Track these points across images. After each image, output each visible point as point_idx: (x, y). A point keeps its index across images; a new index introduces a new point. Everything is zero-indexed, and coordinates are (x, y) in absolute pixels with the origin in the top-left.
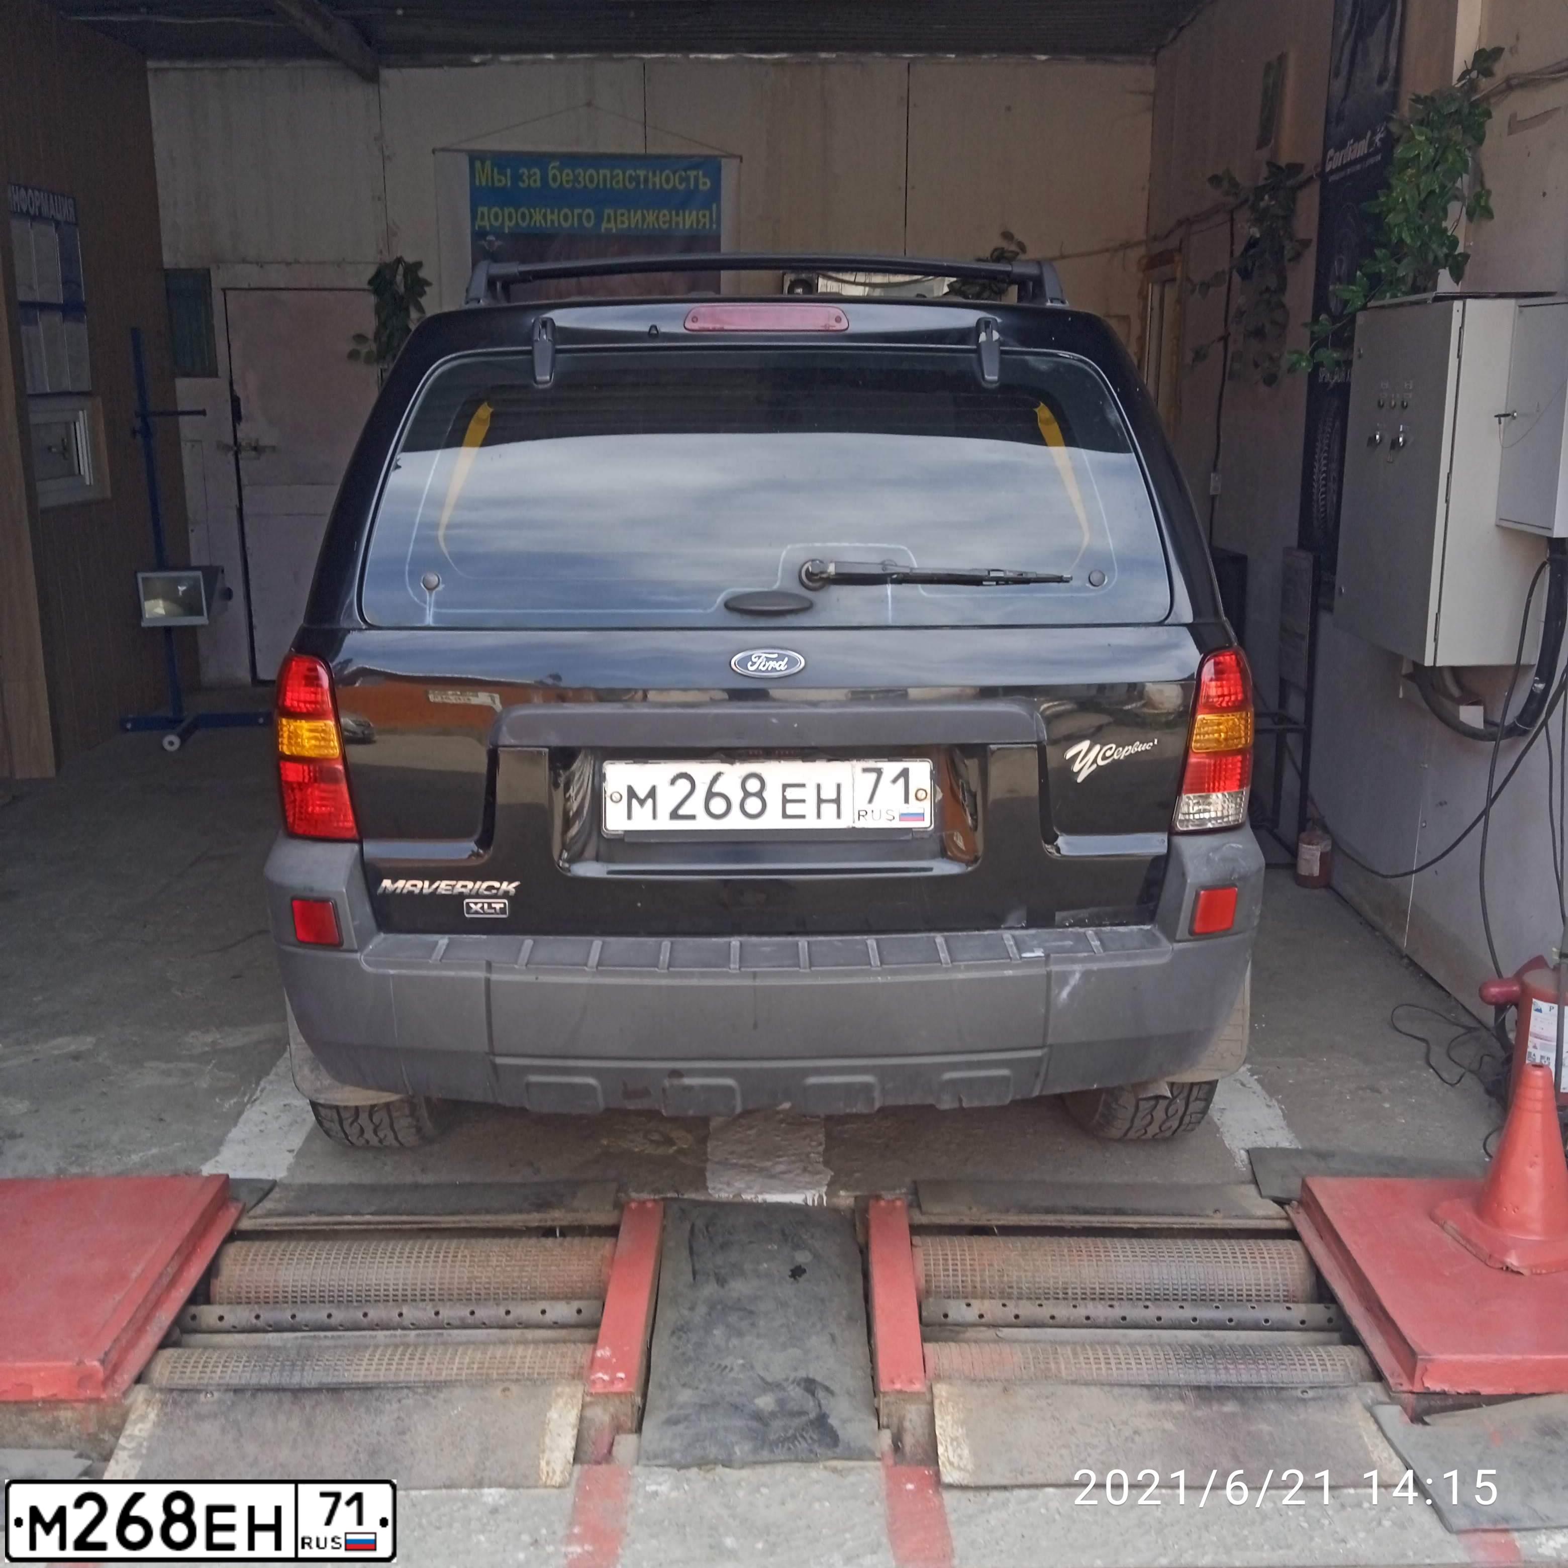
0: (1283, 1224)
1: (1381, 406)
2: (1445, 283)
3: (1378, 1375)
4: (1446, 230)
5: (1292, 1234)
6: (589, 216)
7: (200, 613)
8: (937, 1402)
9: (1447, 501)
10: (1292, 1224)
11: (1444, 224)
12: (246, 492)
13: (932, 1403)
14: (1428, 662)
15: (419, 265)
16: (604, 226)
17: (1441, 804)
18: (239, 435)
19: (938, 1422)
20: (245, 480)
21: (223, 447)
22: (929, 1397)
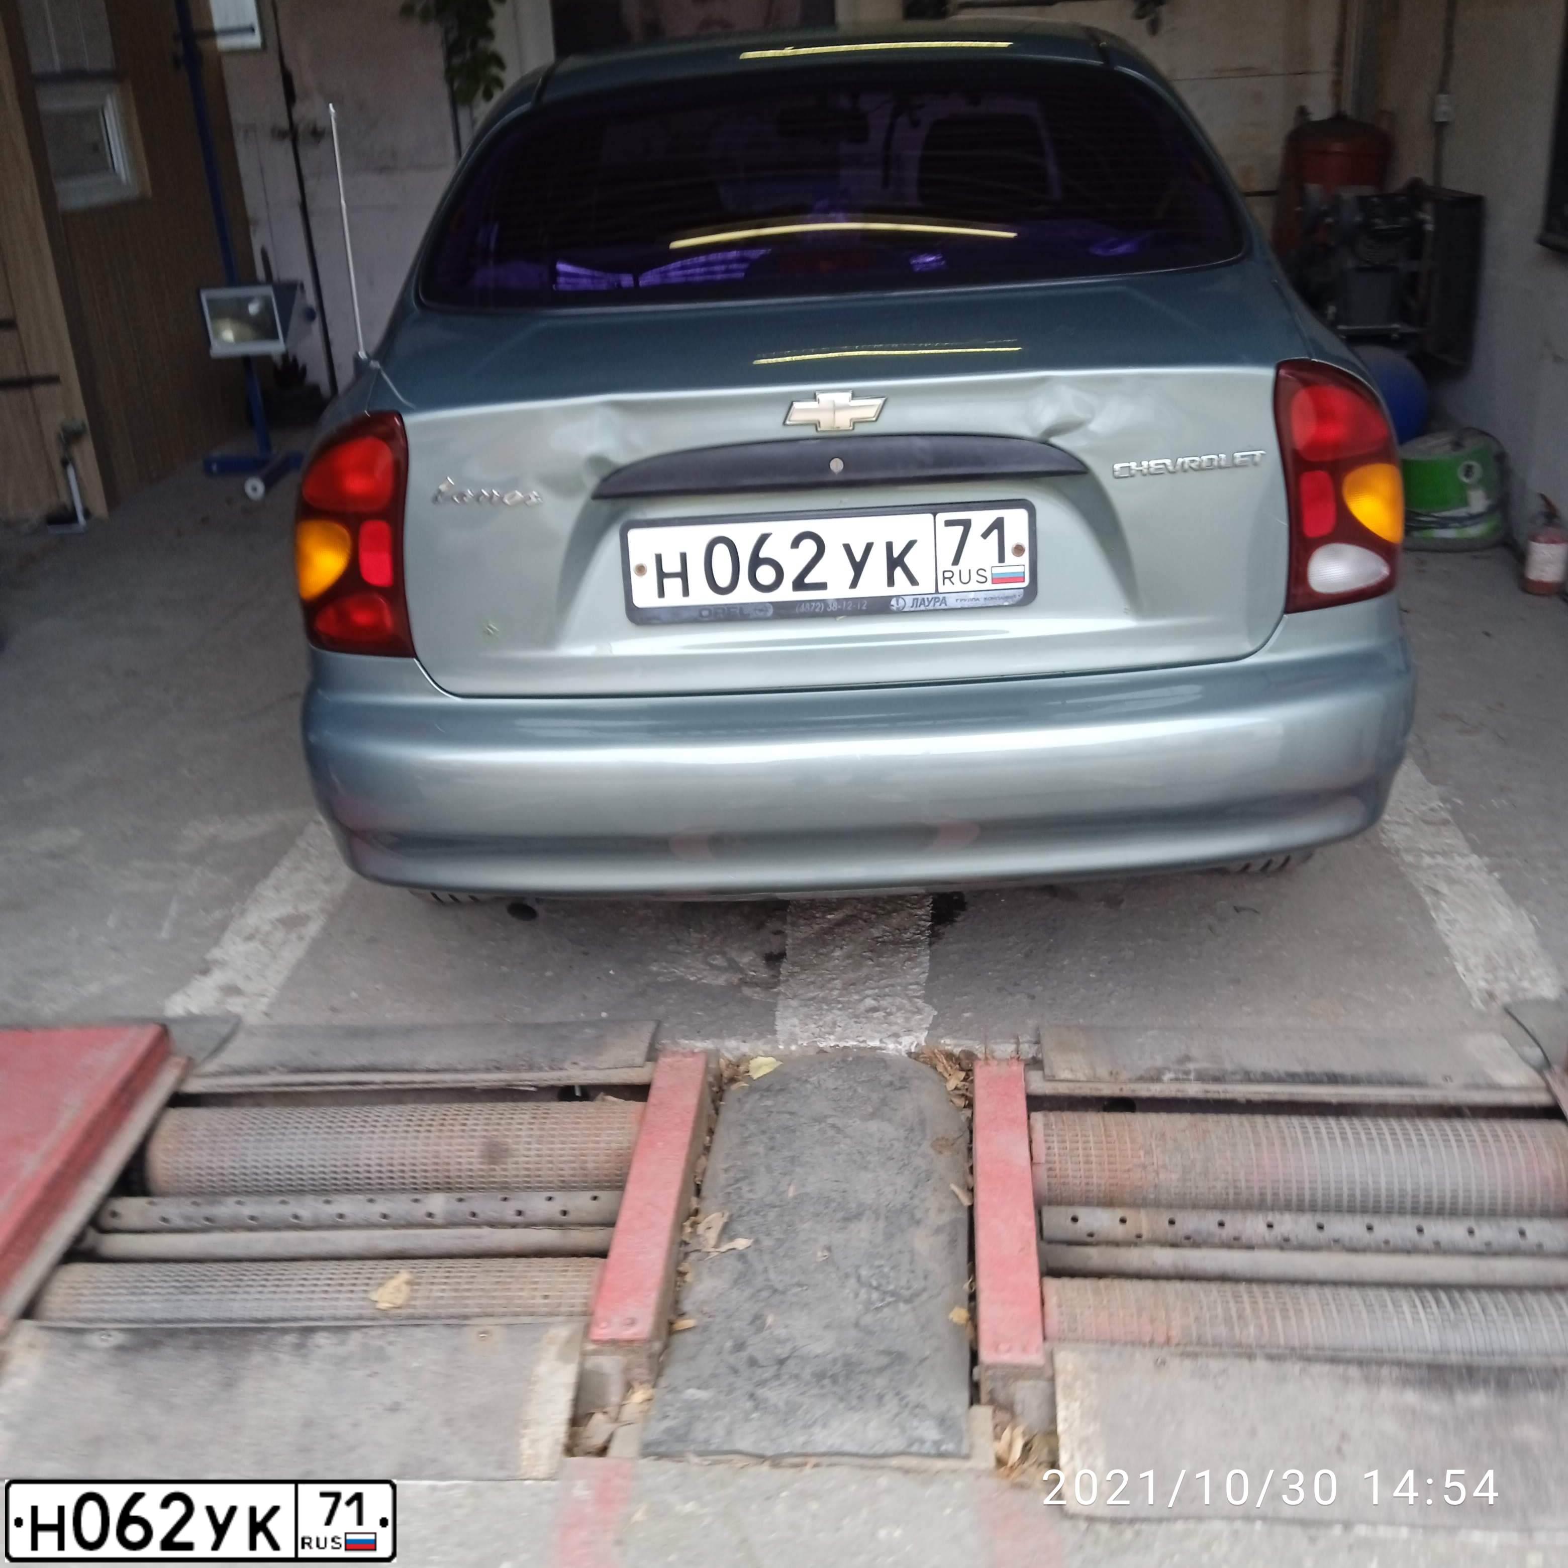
7: (273, 336)
12: (309, 184)
13: (1052, 1380)
18: (296, 116)
20: (305, 171)
21: (278, 134)
22: (1049, 1373)
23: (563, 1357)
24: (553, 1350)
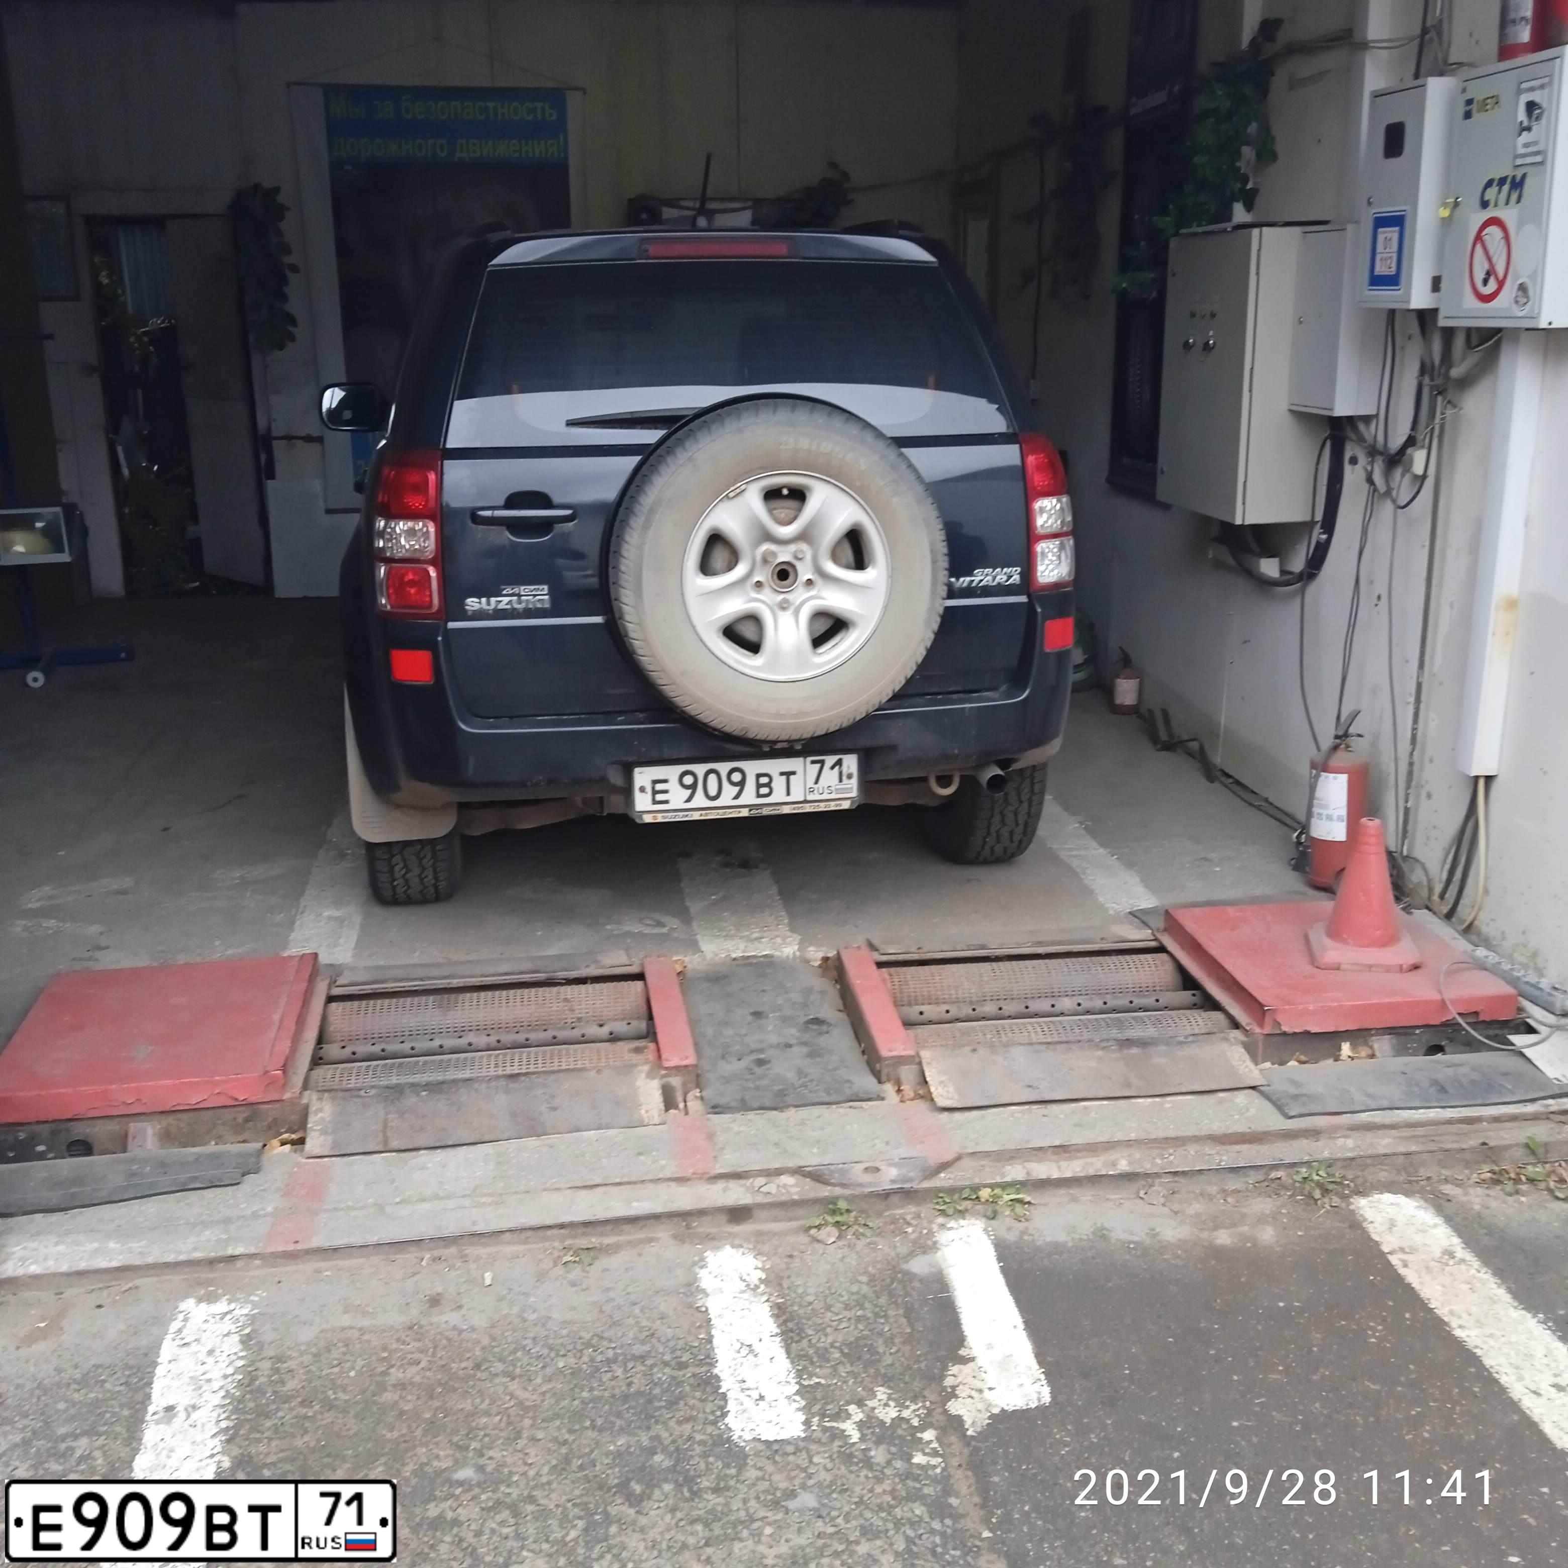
0: (1153, 944)
1: (1193, 315)
2: (1240, 214)
3: (1236, 1025)
4: (1239, 169)
5: (1161, 949)
6: (441, 146)
7: (60, 549)
8: (924, 1062)
9: (1250, 391)
10: (1161, 943)
11: (1238, 164)
13: (920, 1064)
14: (1238, 522)
15: (277, 190)
16: (458, 155)
17: (1245, 642)
19: (927, 1074)
22: (917, 1060)
23: (650, 1075)
24: (643, 1075)
